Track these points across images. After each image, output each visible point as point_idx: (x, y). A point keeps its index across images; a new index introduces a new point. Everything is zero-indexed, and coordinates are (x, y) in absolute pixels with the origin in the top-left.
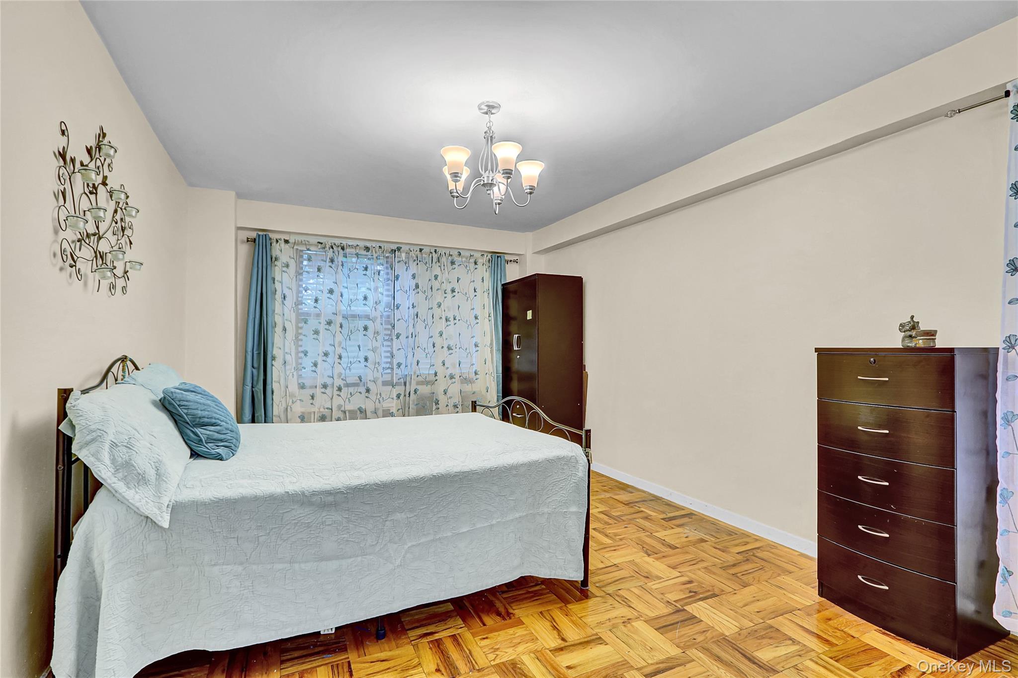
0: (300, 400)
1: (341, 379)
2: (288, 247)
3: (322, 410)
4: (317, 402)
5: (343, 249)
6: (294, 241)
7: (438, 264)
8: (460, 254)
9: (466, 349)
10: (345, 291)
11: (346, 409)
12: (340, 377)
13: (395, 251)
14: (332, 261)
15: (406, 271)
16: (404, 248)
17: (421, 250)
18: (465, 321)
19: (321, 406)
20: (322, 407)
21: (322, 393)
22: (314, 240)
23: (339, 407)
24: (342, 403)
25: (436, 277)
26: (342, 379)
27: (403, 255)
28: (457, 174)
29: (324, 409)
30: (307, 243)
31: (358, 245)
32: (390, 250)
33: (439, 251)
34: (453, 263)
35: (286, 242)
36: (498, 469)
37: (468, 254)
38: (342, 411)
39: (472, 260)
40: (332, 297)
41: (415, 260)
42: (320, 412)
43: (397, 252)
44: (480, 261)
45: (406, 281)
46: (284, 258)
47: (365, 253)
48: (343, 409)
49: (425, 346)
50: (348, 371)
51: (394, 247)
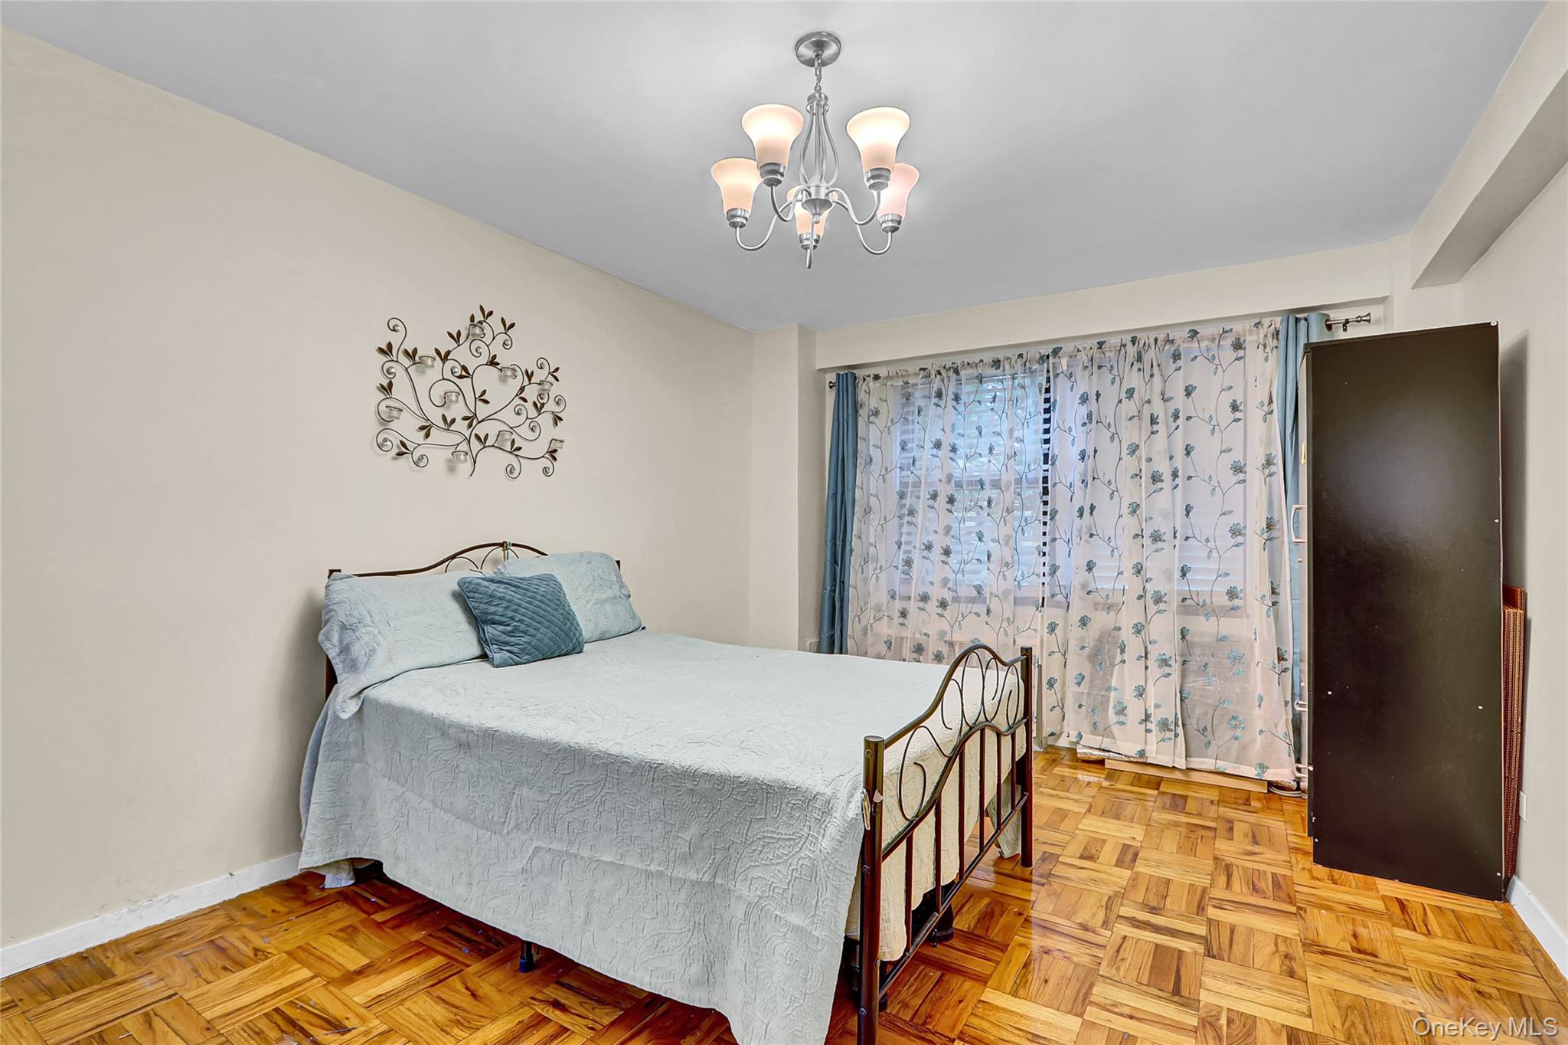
0: (888, 616)
1: (946, 589)
2: (878, 384)
3: (918, 636)
4: (910, 621)
5: (956, 372)
6: (887, 374)
7: (1136, 366)
8: (1194, 333)
9: (1207, 540)
10: (960, 443)
11: (954, 640)
12: (945, 585)
13: (1048, 357)
14: (939, 395)
15: (1072, 390)
16: (1068, 348)
17: (1101, 344)
18: (1207, 479)
19: (917, 628)
20: (918, 630)
21: (919, 608)
22: (913, 368)
23: (942, 634)
24: (947, 628)
25: (1130, 393)
26: (949, 589)
27: (1064, 361)
28: (734, 213)
29: (921, 635)
30: (904, 373)
31: (982, 361)
32: (1038, 357)
33: (1142, 338)
34: (1176, 357)
35: (877, 377)
36: (662, 767)
37: (1214, 330)
38: (945, 642)
39: (1228, 342)
40: (940, 453)
41: (1086, 367)
42: (914, 638)
43: (1051, 358)
44: (1250, 340)
45: (1069, 410)
46: (873, 403)
47: (993, 371)
48: (947, 638)
49: (1110, 532)
50: (960, 576)
51: (1047, 350)
